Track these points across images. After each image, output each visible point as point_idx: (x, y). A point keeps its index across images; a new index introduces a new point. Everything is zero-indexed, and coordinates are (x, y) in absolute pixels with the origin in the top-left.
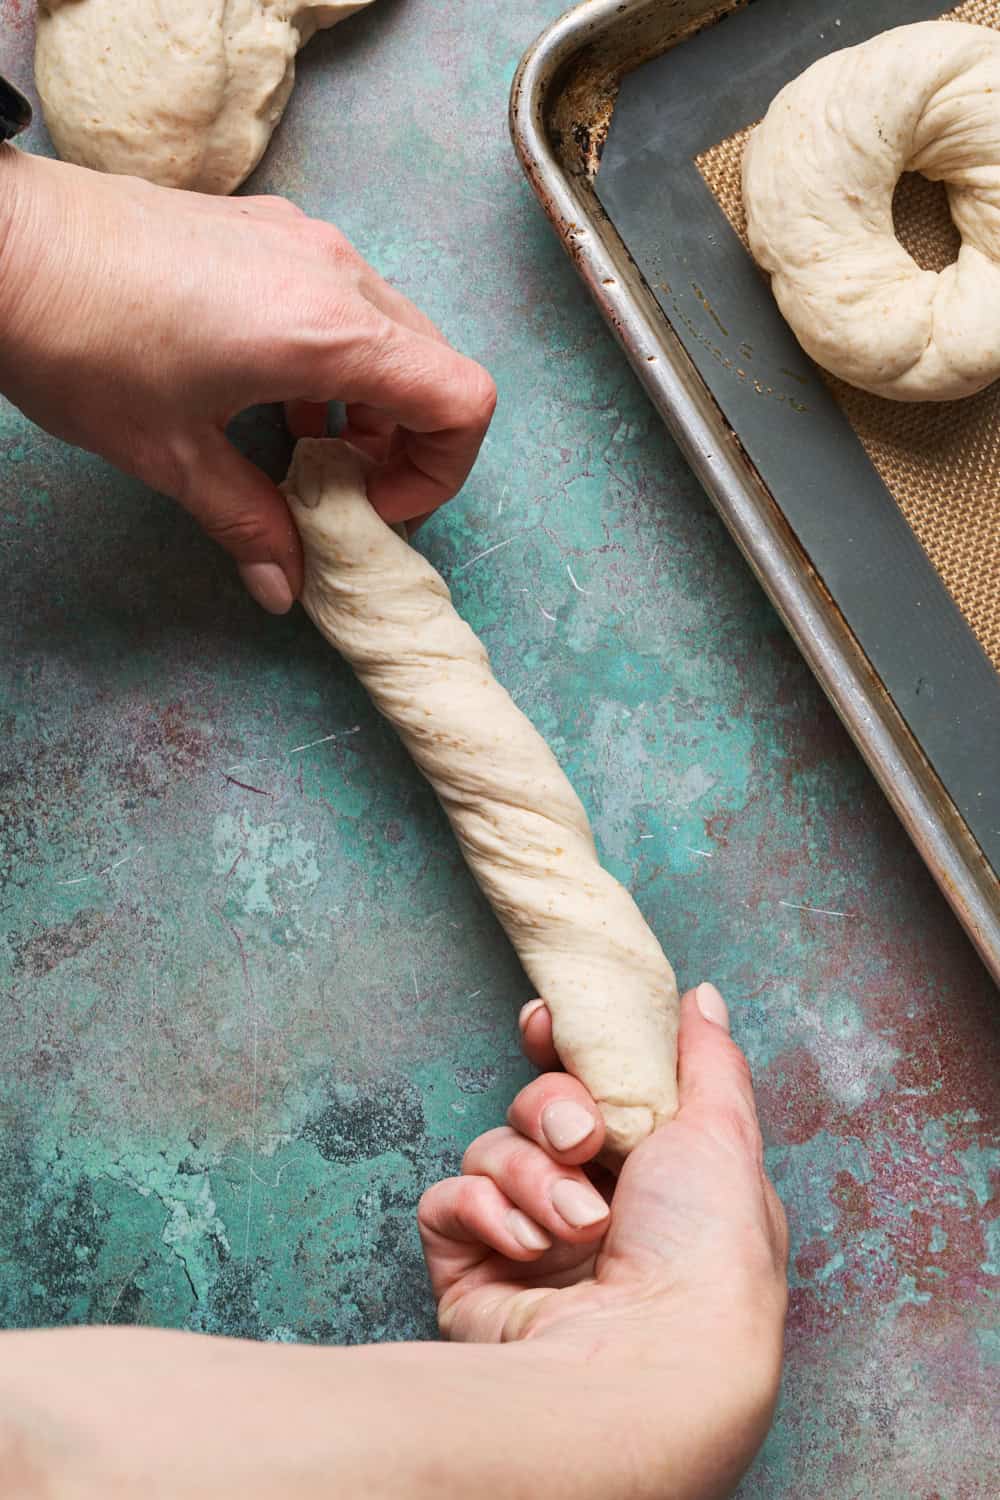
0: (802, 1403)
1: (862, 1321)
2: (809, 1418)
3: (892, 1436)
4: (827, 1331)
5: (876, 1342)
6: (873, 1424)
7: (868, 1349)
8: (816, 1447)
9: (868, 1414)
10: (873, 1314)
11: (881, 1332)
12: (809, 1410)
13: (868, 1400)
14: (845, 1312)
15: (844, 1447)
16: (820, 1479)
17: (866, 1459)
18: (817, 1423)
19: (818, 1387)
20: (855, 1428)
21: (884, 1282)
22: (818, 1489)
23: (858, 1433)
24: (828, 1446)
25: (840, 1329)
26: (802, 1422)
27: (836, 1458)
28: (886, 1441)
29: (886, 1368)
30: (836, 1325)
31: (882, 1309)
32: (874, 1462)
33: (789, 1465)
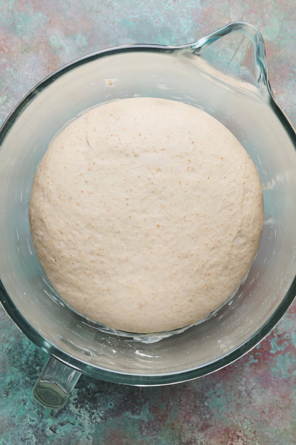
0: (227, 391)
1: (241, 368)
2: (229, 395)
3: (251, 397)
4: (232, 372)
5: (245, 373)
6: (246, 394)
7: (243, 375)
8: (232, 402)
9: (244, 392)
10: (243, 366)
11: (246, 371)
12: (229, 392)
13: (244, 388)
14: (236, 366)
15: (239, 401)
16: (233, 410)
17: (245, 404)
18: (231, 396)
19: (231, 386)
20: (241, 396)
21: (246, 358)
22: (233, 413)
23: (242, 397)
24: (235, 401)
25: (235, 371)
26: (228, 396)
27: (237, 404)
28: (250, 399)
29: (248, 380)
30: (234, 370)
31: (245, 364)
32: (247, 404)
33: (225, 407)
